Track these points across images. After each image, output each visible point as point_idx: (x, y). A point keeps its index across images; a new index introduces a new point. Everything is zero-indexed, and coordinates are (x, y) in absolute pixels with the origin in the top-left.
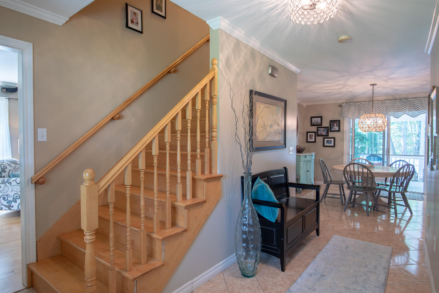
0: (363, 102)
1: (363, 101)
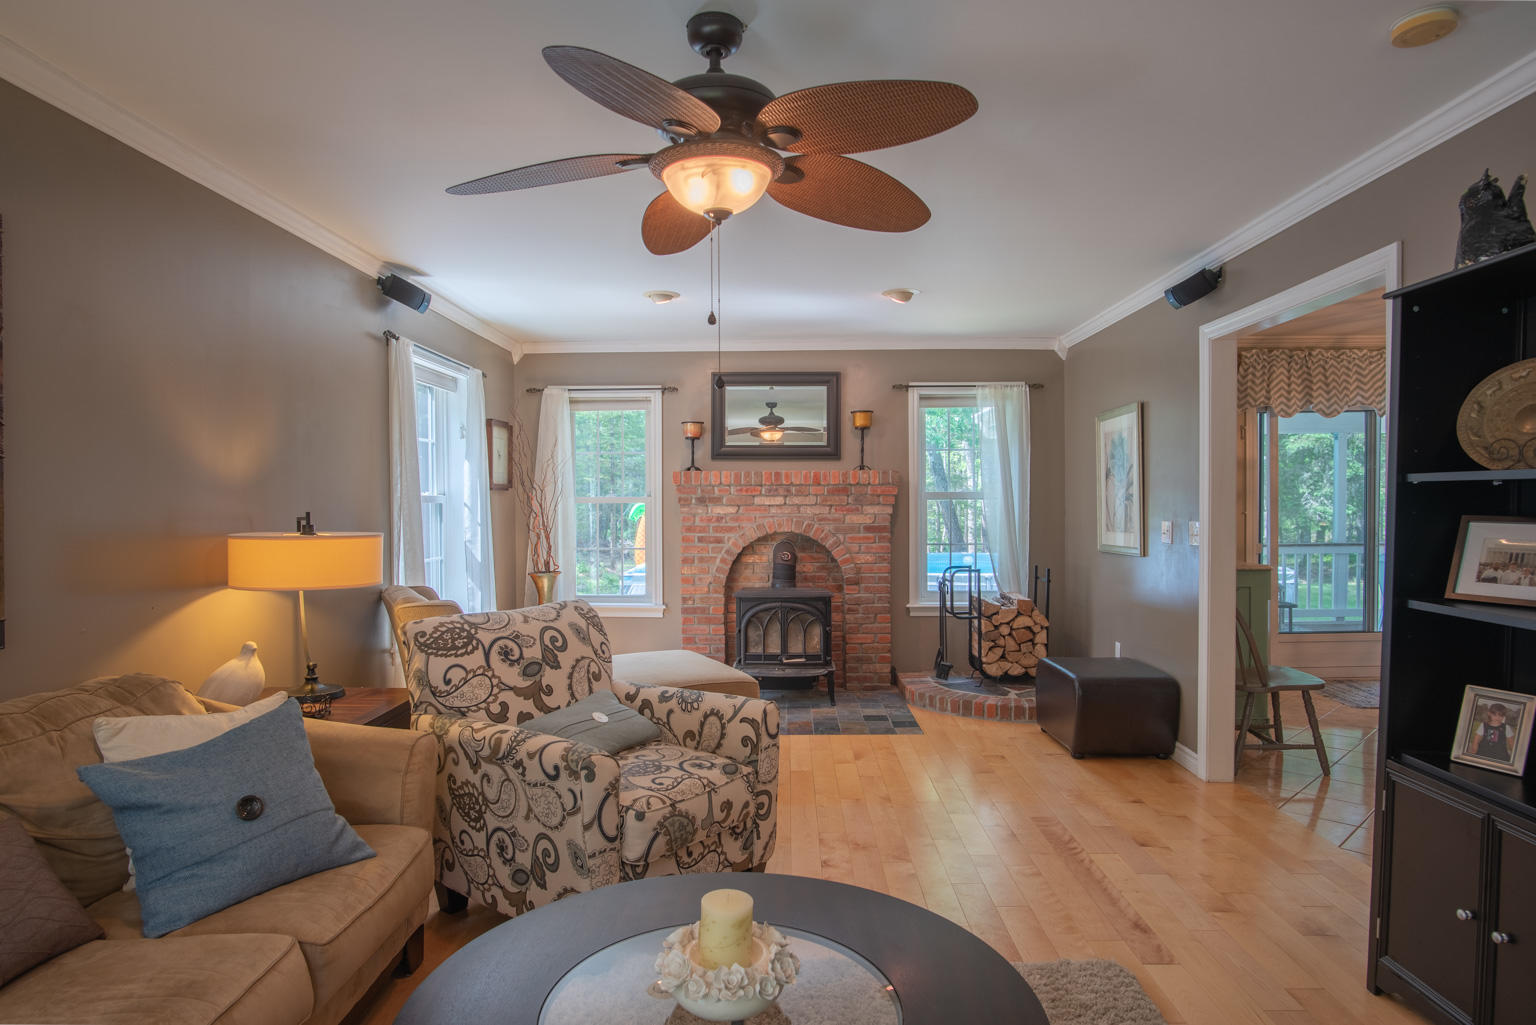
0: (1318, 350)
1: (1317, 348)
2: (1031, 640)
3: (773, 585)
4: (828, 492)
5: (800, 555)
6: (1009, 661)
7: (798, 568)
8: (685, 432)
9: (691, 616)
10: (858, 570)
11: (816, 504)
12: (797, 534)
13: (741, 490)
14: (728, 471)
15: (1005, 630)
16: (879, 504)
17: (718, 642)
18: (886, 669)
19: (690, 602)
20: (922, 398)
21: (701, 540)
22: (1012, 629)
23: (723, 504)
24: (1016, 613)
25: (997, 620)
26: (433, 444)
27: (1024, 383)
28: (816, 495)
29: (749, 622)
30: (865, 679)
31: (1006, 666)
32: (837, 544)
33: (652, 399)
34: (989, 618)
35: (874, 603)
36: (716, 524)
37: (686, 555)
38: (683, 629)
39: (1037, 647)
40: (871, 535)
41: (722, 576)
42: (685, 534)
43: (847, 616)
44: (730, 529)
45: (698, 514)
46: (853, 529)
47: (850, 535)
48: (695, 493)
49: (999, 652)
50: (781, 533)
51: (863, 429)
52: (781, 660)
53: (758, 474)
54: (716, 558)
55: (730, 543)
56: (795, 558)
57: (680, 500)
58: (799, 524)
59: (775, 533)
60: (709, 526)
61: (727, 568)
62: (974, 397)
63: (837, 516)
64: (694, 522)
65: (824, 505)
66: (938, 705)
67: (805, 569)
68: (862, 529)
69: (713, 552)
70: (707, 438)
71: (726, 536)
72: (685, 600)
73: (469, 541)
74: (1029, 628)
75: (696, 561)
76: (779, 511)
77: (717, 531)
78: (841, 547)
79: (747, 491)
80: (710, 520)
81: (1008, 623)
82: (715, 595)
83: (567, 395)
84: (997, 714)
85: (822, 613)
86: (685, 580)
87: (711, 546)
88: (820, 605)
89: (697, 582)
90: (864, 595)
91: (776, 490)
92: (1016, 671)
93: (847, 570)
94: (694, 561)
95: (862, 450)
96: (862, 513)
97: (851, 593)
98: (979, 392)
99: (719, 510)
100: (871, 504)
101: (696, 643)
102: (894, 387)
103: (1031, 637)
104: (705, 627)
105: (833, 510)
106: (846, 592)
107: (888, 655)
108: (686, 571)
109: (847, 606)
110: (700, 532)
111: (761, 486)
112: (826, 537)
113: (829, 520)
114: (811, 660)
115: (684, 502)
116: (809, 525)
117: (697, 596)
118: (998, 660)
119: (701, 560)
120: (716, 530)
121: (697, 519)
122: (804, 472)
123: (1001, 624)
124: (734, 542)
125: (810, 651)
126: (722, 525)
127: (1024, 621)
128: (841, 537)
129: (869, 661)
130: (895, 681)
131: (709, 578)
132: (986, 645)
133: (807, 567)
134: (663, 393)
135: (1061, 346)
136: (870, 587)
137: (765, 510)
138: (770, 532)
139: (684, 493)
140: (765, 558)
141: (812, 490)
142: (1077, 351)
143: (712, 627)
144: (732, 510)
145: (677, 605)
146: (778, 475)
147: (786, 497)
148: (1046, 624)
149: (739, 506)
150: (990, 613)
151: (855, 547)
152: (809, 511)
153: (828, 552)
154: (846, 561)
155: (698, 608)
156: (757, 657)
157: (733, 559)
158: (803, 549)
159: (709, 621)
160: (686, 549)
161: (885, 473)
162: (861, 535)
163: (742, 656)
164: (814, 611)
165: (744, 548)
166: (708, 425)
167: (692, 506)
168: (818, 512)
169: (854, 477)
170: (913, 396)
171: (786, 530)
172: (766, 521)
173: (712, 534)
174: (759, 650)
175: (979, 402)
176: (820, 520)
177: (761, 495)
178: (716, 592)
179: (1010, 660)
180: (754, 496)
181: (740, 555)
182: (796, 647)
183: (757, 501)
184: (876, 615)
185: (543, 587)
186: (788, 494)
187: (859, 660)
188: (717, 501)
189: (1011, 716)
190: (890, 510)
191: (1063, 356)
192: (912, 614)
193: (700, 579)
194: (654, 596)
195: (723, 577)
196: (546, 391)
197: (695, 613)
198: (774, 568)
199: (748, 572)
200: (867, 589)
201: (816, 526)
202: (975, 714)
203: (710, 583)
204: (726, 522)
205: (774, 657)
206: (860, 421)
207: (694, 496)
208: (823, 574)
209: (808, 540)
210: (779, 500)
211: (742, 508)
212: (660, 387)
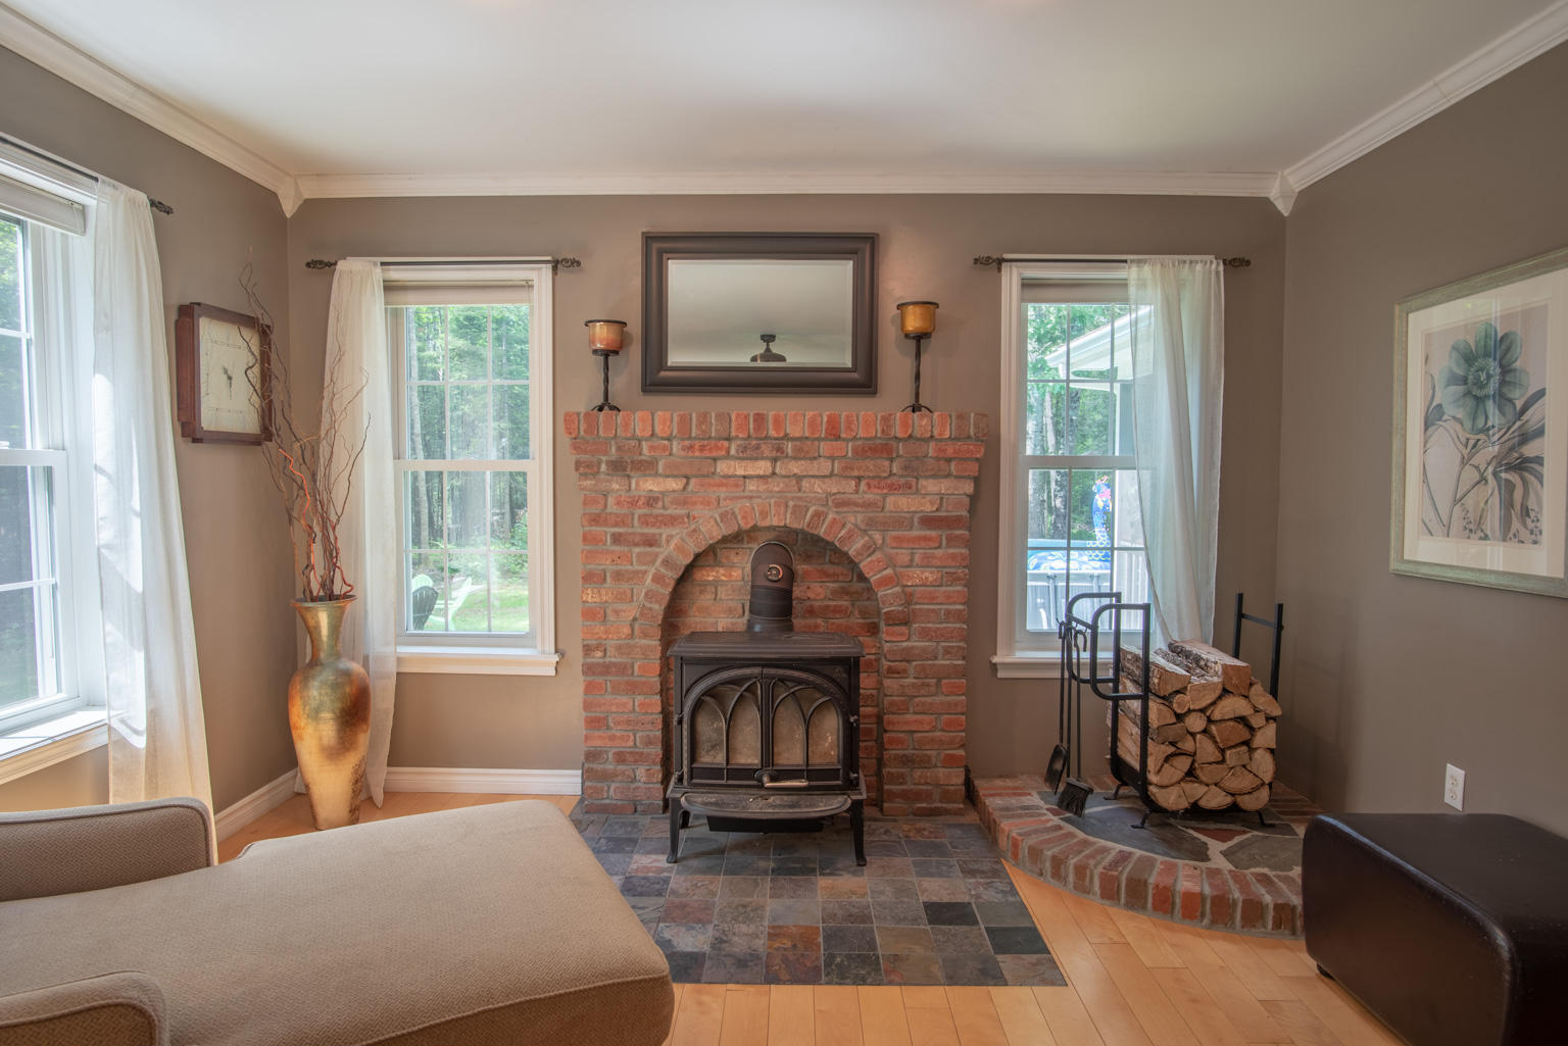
2: (1246, 743)
3: (750, 626)
4: (855, 451)
5: (800, 568)
6: (1201, 782)
7: (797, 592)
8: (592, 342)
9: (600, 679)
10: (909, 599)
11: (831, 475)
12: (796, 532)
13: (691, 447)
14: (667, 413)
15: (1196, 723)
16: (949, 475)
17: (649, 727)
18: (957, 778)
19: (599, 654)
20: (1028, 285)
21: (617, 539)
22: (1210, 721)
23: (657, 474)
24: (1218, 692)
25: (1181, 703)
26: (29, 342)
27: (1212, 257)
28: (832, 458)
29: (698, 705)
30: (918, 796)
31: (1196, 791)
32: (870, 548)
33: (535, 283)
34: (1166, 699)
35: (936, 658)
36: (645, 511)
37: (588, 567)
38: (585, 702)
39: (1258, 754)
40: (933, 533)
41: (656, 607)
42: (587, 529)
43: (887, 682)
44: (672, 521)
45: (613, 490)
46: (900, 521)
47: (895, 533)
48: (606, 453)
49: (1183, 764)
50: (768, 528)
51: (920, 338)
52: (760, 780)
53: (725, 418)
54: (646, 572)
55: (672, 546)
56: (791, 576)
57: (578, 464)
58: (800, 511)
59: (755, 528)
60: (633, 514)
61: (666, 591)
62: (1123, 285)
63: (869, 497)
64: (606, 506)
65: (847, 477)
66: (1071, 878)
67: (812, 596)
68: (916, 523)
69: (640, 562)
70: (635, 352)
71: (665, 532)
72: (588, 650)
73: (108, 547)
74: (1242, 720)
75: (609, 579)
76: (762, 488)
77: (647, 524)
78: (878, 555)
79: (702, 448)
80: (633, 503)
81: (1203, 710)
82: (643, 641)
83: (378, 274)
84: (1203, 915)
85: (839, 685)
86: (589, 614)
87: (637, 550)
88: (838, 672)
89: (611, 617)
90: (917, 644)
91: (758, 447)
92: (1215, 800)
93: (888, 598)
94: (605, 579)
95: (918, 377)
96: (917, 492)
97: (892, 641)
98: (1131, 273)
99: (650, 485)
100: (934, 476)
101: (608, 728)
102: (976, 261)
103: (1246, 735)
104: (624, 699)
105: (863, 486)
106: (884, 636)
107: (961, 752)
108: (591, 596)
109: (886, 664)
110: (616, 525)
111: (729, 439)
112: (850, 536)
113: (856, 504)
114: (819, 779)
115: (585, 469)
116: (817, 514)
117: (611, 644)
118: (1182, 780)
119: (618, 576)
120: (645, 521)
121: (611, 501)
122: (809, 414)
123: (1190, 711)
124: (678, 545)
125: (818, 761)
126: (656, 512)
127: (1233, 706)
128: (877, 536)
129: (925, 763)
130: (971, 795)
131: (631, 611)
132: (1157, 751)
133: (813, 590)
134: (555, 269)
135: (1282, 189)
136: (930, 629)
137: (737, 486)
138: (745, 526)
139: (586, 452)
140: (736, 574)
141: (825, 448)
142: (1313, 198)
143: (639, 699)
144: (675, 485)
145: (576, 656)
146: (760, 419)
147: (775, 460)
148: (1277, 712)
149: (688, 478)
150: (1170, 689)
151: (903, 556)
152: (819, 488)
153: (852, 564)
154: (886, 582)
155: (614, 664)
156: (714, 772)
157: (676, 577)
158: (807, 557)
159: (633, 688)
160: (589, 556)
161: (960, 417)
162: (915, 533)
163: (685, 769)
164: (826, 684)
165: (698, 556)
166: (635, 327)
167: (602, 476)
168: (834, 490)
169: (905, 424)
170: (1011, 279)
171: (775, 523)
172: (737, 507)
173: (638, 528)
174: (719, 759)
175: (1132, 290)
176: (838, 505)
177: (728, 456)
178: (645, 636)
179: (1204, 779)
180: (715, 460)
181: (689, 571)
182: (791, 754)
183: (722, 467)
184: (939, 680)
185: (317, 627)
186: (778, 455)
187: (906, 761)
188: (647, 467)
189: (1232, 918)
190: (968, 487)
191: (1284, 208)
192: (1001, 674)
193: (617, 612)
194: (539, 638)
195: (658, 609)
196: (342, 265)
197: (607, 673)
198: (753, 595)
199: (705, 599)
200: (925, 634)
201: (831, 516)
202: (1155, 908)
203: (635, 619)
204: (664, 507)
205: (746, 773)
206: (913, 322)
207: (604, 458)
208: (844, 603)
209: (816, 540)
210: (763, 467)
211: (693, 481)
212: (549, 258)
